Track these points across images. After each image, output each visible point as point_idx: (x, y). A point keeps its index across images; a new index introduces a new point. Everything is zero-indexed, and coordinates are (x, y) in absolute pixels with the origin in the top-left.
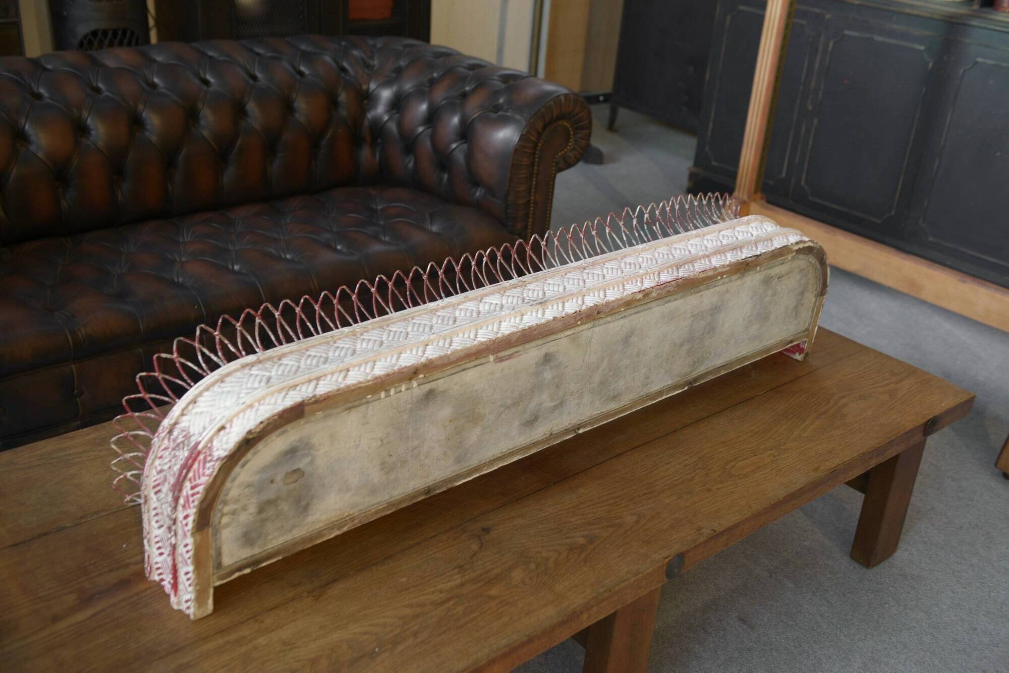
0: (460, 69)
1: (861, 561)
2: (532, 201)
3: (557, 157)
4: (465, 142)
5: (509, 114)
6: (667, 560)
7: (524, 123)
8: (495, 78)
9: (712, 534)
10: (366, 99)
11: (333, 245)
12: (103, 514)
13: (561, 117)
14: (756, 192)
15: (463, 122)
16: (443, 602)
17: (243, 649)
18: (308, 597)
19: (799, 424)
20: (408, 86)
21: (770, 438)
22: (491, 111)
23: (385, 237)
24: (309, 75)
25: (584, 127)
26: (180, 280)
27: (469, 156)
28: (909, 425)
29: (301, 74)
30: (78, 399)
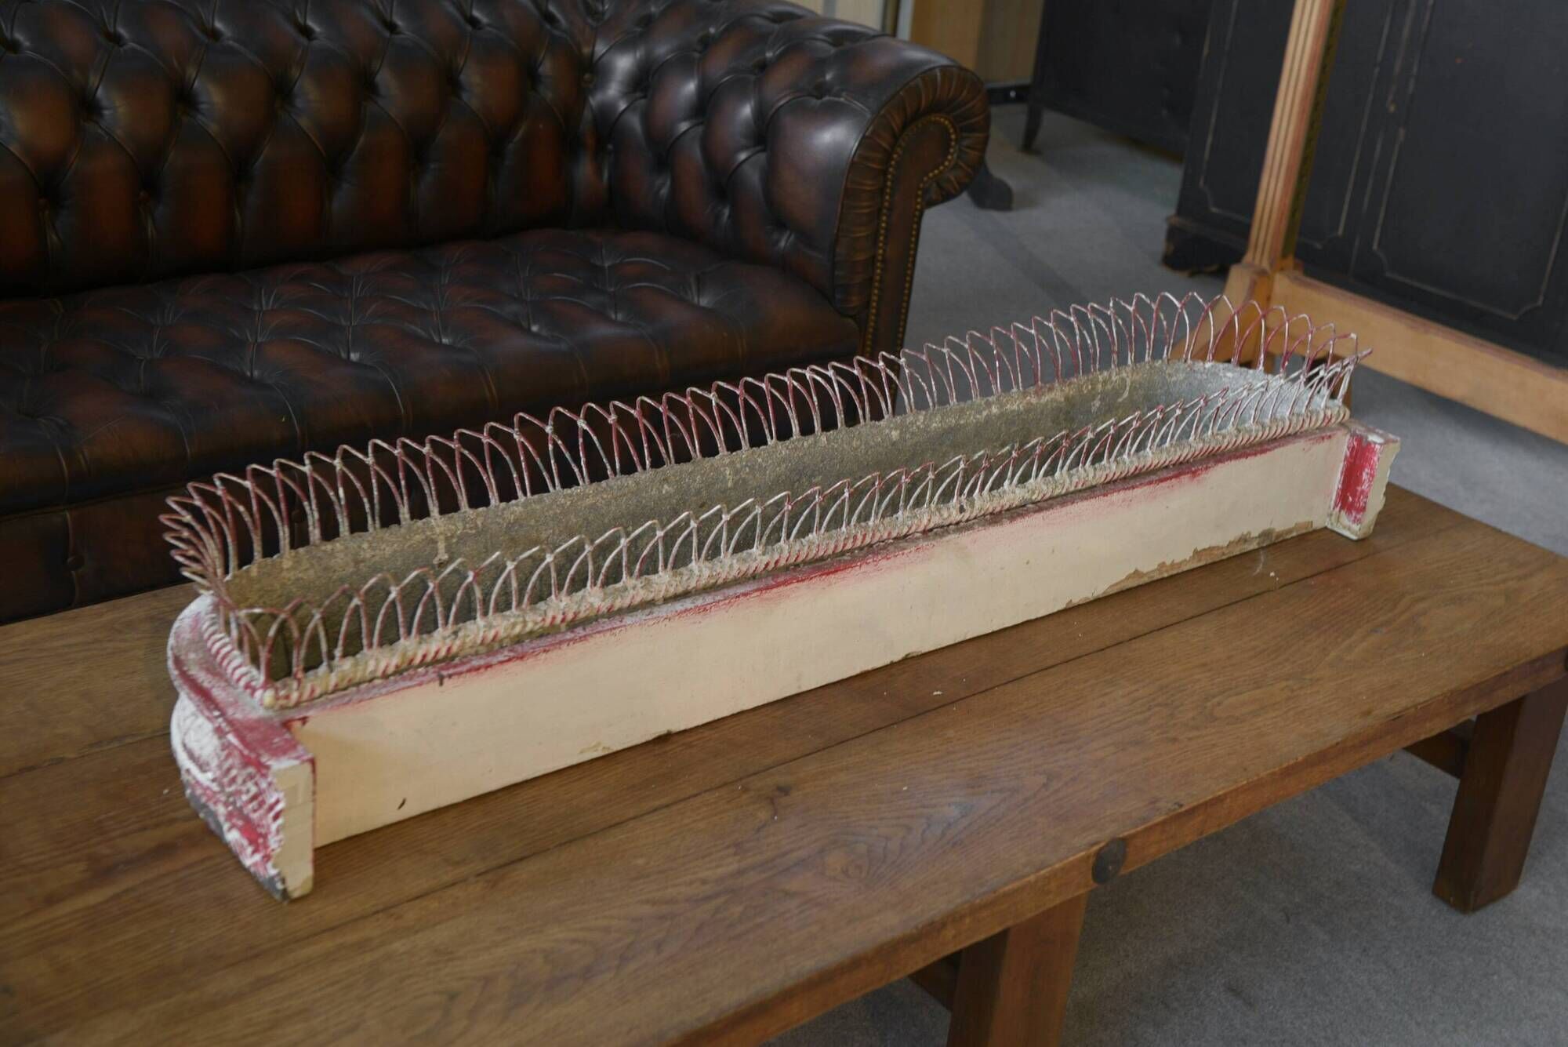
0: (758, 21)
1: (1452, 899)
2: (880, 258)
3: (925, 179)
4: (764, 150)
5: (842, 100)
6: (1096, 848)
7: (869, 116)
8: (820, 36)
9: (1175, 810)
10: (590, 71)
11: (524, 324)
12: (129, 740)
13: (936, 107)
14: (1284, 256)
15: (759, 114)
16: (708, 898)
17: (368, 958)
18: (477, 882)
19: (1339, 640)
20: (663, 50)
21: (1287, 660)
22: (810, 95)
23: (616, 313)
24: (489, 25)
25: (977, 128)
26: (256, 373)
27: (770, 174)
28: (1538, 650)
29: (474, 22)
30: (73, 572)
